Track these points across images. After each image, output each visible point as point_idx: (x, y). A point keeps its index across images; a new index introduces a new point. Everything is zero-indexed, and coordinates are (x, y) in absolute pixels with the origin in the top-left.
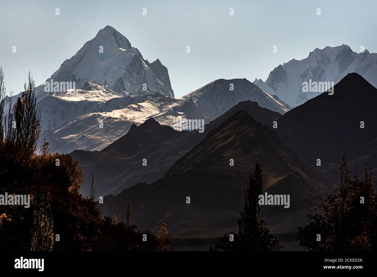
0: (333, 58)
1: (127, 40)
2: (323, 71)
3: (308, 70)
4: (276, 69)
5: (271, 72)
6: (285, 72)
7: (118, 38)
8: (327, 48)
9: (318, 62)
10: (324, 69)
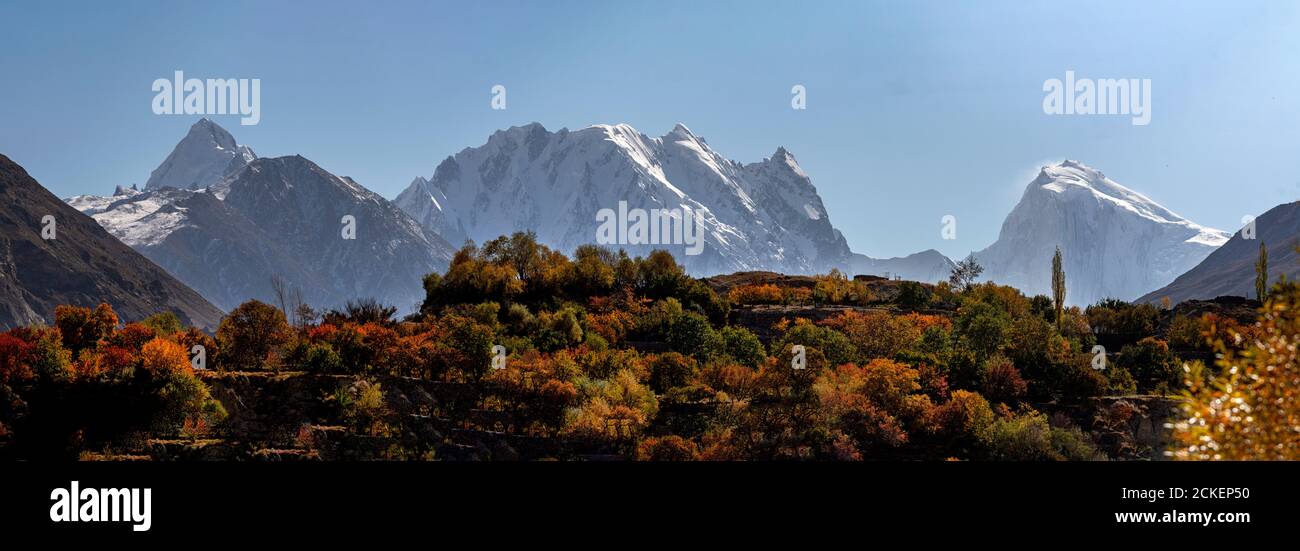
0: (520, 142)
1: (230, 136)
2: (509, 160)
3: (487, 161)
4: (444, 163)
5: (438, 167)
6: (458, 166)
7: (217, 134)
8: (513, 129)
9: (501, 148)
10: (508, 157)
